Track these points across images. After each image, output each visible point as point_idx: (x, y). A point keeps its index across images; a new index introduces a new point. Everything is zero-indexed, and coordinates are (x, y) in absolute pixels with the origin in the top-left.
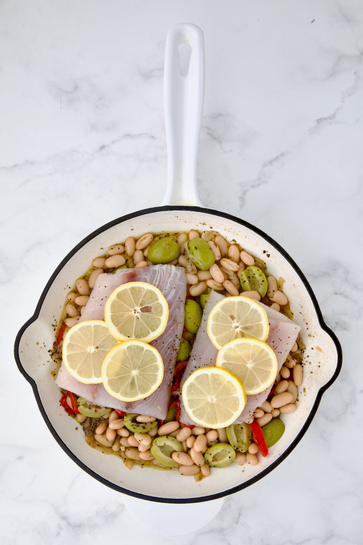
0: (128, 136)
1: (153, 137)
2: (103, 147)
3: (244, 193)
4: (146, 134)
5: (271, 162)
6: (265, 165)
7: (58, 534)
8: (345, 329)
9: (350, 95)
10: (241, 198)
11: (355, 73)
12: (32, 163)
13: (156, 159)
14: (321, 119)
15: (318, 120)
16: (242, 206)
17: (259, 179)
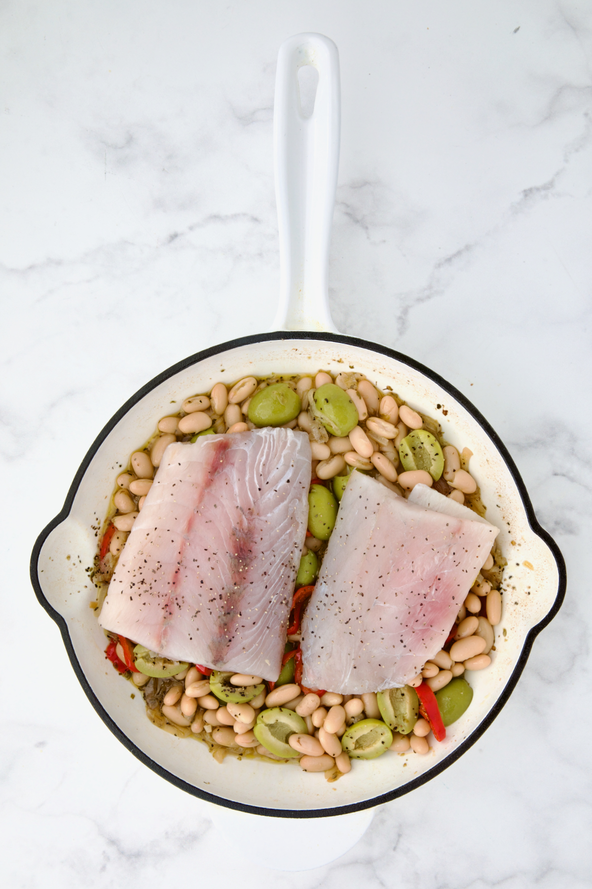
0: (216, 217)
1: (255, 220)
2: (174, 237)
3: (405, 311)
4: (244, 215)
5: (449, 260)
6: (439, 265)
7: (104, 868)
8: (571, 531)
9: (577, 151)
10: (400, 318)
11: (586, 115)
12: (59, 263)
13: (260, 255)
14: (531, 190)
15: (525, 191)
16: (401, 332)
17: (430, 287)
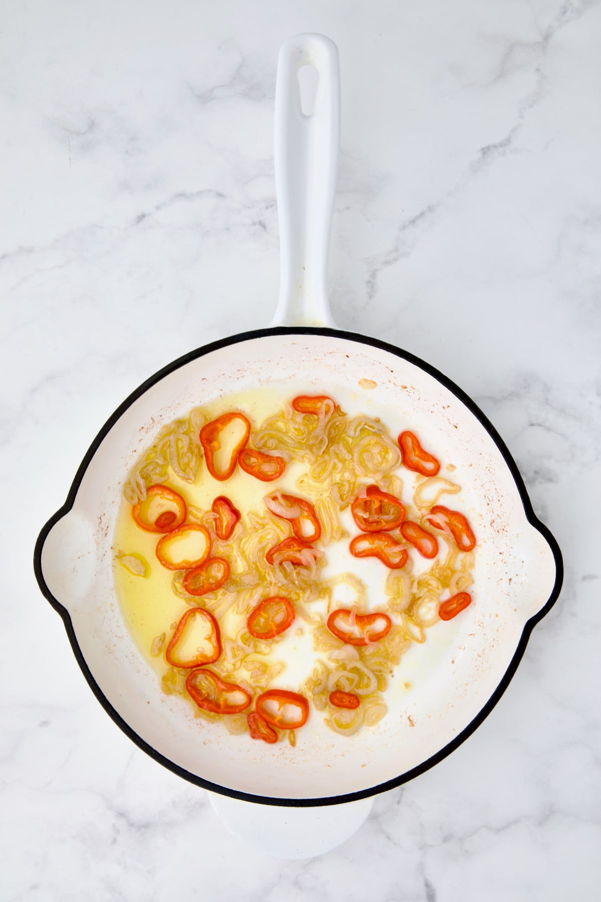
0: (181, 195)
1: (220, 195)
2: (141, 217)
3: (374, 275)
4: (209, 191)
5: (413, 222)
6: (403, 228)
7: (114, 841)
8: (550, 480)
9: (531, 106)
10: (369, 282)
11: (538, 70)
12: (30, 251)
13: (228, 229)
14: (488, 148)
15: (483, 149)
16: (372, 296)
17: (396, 250)
